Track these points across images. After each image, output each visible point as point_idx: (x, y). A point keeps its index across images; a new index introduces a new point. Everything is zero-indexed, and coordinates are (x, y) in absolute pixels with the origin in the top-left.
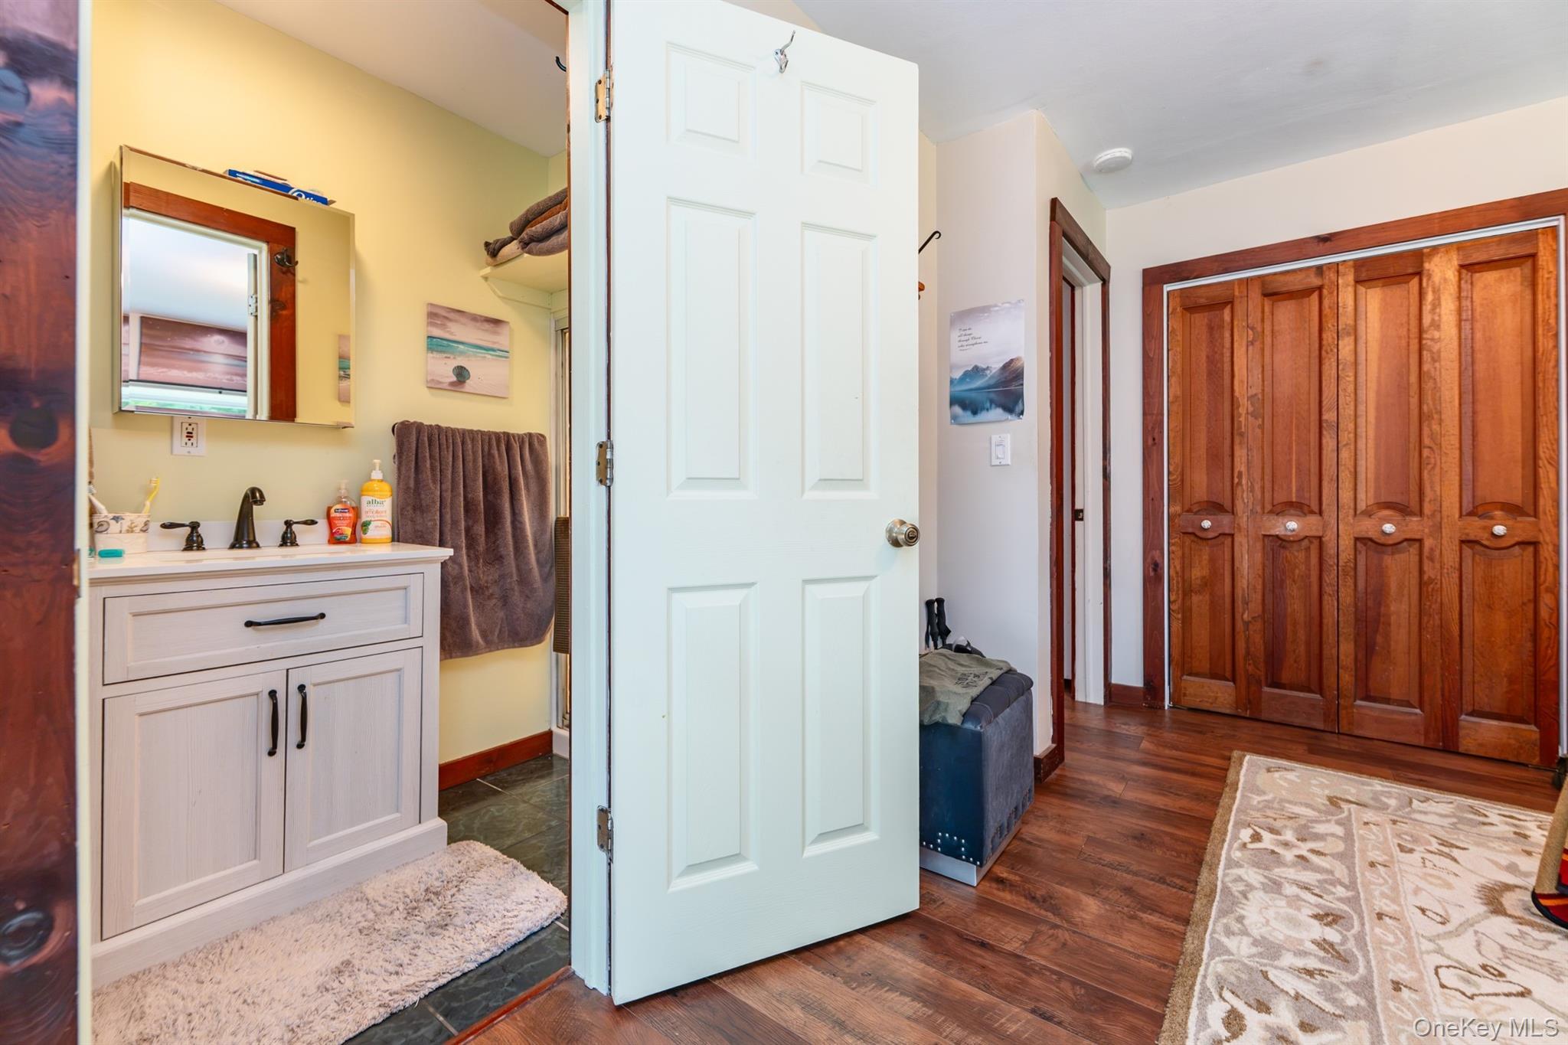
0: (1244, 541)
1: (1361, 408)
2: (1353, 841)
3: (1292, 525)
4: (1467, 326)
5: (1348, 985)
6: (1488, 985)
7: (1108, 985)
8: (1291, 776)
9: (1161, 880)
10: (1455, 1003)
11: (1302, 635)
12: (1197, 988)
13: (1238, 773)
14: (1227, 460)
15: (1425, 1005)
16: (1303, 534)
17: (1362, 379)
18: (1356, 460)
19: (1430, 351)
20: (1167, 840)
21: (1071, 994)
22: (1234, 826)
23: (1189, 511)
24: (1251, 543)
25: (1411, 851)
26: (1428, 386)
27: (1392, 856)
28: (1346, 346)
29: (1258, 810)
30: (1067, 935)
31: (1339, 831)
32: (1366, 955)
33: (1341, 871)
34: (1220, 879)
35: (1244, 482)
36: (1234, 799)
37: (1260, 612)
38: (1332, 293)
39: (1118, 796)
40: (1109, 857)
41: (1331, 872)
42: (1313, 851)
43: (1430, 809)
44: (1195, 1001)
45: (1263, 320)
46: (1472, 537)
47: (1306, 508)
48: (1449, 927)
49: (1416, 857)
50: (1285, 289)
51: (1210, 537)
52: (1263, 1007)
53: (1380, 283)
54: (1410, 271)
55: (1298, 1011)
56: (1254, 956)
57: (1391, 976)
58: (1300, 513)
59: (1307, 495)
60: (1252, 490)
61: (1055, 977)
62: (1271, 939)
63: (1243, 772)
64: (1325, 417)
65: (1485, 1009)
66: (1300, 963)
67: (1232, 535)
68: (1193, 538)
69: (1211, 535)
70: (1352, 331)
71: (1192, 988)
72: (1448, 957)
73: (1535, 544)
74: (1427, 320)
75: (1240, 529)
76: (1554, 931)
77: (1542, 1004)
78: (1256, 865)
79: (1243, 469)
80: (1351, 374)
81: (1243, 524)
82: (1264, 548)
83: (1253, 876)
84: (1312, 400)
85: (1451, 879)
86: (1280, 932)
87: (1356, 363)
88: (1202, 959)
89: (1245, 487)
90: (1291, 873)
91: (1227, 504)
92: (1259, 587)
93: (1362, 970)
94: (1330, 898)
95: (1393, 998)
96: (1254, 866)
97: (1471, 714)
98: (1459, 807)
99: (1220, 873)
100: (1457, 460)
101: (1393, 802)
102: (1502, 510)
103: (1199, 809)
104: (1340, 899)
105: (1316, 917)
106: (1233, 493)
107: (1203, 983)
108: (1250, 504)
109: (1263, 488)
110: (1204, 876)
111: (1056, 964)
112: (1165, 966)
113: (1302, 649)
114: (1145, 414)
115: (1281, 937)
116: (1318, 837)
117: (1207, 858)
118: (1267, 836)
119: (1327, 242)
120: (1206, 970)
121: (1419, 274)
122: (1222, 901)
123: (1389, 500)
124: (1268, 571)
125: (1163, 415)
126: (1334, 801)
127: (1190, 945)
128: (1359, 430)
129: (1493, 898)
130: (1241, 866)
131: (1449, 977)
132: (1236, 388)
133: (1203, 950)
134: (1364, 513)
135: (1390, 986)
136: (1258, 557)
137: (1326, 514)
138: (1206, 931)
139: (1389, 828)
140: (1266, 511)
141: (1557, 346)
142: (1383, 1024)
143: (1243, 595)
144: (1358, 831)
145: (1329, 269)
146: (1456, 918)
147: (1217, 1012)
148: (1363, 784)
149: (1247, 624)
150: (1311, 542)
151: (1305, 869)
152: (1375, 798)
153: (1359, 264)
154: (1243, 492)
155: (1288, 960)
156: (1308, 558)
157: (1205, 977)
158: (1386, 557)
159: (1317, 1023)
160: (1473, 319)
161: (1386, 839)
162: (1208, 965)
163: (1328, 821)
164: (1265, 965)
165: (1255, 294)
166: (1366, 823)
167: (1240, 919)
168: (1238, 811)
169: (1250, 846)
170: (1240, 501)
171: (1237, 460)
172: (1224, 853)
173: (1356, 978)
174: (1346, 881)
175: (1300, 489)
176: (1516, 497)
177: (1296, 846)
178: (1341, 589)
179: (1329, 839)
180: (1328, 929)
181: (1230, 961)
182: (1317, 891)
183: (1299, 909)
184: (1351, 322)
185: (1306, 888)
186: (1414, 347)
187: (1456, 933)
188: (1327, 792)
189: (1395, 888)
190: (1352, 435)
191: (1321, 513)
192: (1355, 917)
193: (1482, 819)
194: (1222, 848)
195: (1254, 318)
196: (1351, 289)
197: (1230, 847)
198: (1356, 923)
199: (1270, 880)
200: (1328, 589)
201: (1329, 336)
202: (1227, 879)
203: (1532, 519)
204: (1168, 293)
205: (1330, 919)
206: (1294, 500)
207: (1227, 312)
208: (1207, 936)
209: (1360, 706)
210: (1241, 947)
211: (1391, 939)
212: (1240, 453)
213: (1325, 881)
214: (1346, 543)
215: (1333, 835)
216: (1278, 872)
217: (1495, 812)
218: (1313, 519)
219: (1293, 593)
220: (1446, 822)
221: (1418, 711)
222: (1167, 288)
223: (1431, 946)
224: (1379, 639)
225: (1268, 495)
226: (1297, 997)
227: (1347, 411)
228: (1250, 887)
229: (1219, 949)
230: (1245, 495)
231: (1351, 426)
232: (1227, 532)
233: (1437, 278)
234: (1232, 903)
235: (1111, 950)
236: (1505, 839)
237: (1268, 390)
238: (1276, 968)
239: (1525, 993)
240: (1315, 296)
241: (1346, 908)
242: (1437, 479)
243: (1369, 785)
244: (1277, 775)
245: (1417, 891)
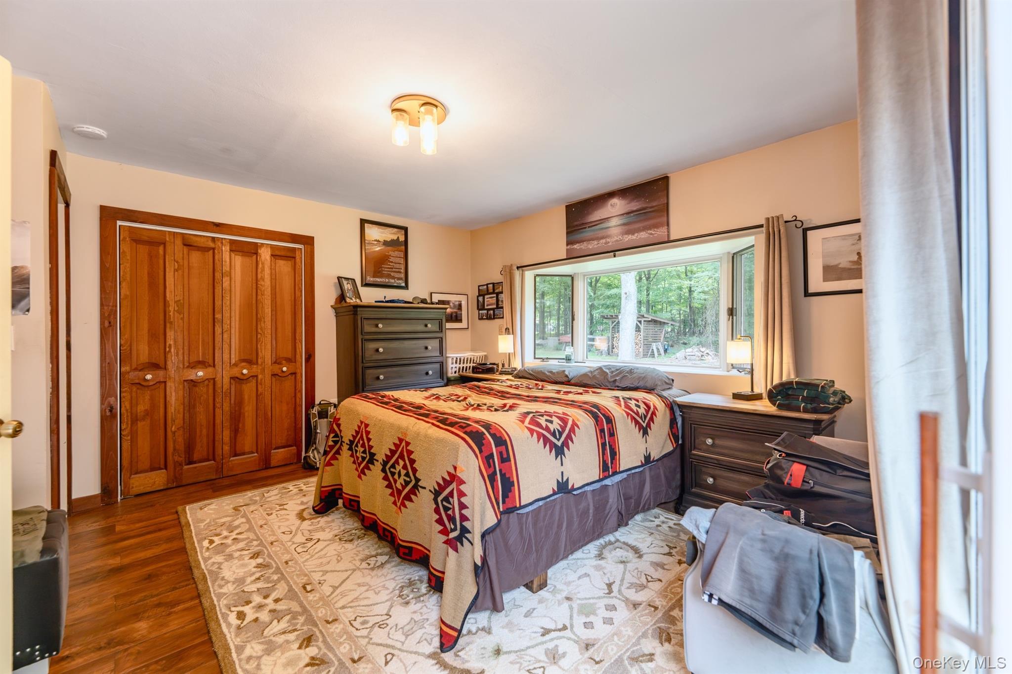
0: (172, 385)
1: (233, 314)
2: (251, 521)
3: (200, 374)
4: (274, 281)
5: (272, 573)
6: (309, 544)
7: (175, 649)
8: (212, 507)
9: (175, 589)
10: (303, 556)
11: (204, 432)
12: (220, 616)
13: (186, 517)
14: (162, 337)
15: (296, 563)
16: (205, 378)
17: (233, 299)
18: (230, 339)
19: (261, 291)
20: (164, 570)
21: (159, 667)
22: (198, 543)
23: (136, 369)
24: (177, 385)
25: (272, 514)
26: (260, 306)
27: (266, 520)
28: (226, 280)
29: (206, 530)
30: (137, 648)
31: (244, 520)
32: (273, 559)
33: (251, 535)
34: (204, 569)
35: (172, 350)
36: (191, 531)
37: (182, 425)
38: (219, 253)
39: (120, 565)
40: (136, 598)
41: (249, 538)
42: (238, 534)
43: (271, 494)
44: (222, 621)
45: (183, 259)
46: (275, 373)
47: (207, 364)
48: (293, 533)
49: (274, 515)
50: (195, 244)
51: (151, 384)
52: (248, 602)
53: (241, 254)
54: (253, 252)
55: (261, 594)
56: (236, 588)
57: (284, 561)
58: (204, 367)
59: (207, 357)
60: (177, 355)
61: (144, 669)
62: (238, 577)
63: (188, 516)
64: (216, 316)
65: (311, 552)
66: (253, 578)
67: (165, 382)
68: (138, 386)
69: (151, 383)
70: (229, 274)
71: (217, 618)
72: (297, 543)
73: (295, 373)
74: (259, 277)
75: (170, 378)
76: (318, 517)
77: (323, 540)
78: (218, 553)
79: (172, 343)
80: (229, 296)
81: (172, 375)
82: (184, 387)
83: (219, 558)
84: (210, 307)
85: (287, 517)
86: (241, 572)
87: (230, 290)
88: (215, 605)
89: (173, 353)
90: (234, 548)
91: (162, 364)
92: (182, 410)
93: (274, 565)
94: (253, 548)
95: (287, 568)
96: (217, 555)
97: (275, 449)
98: (280, 489)
99: (203, 566)
100: (270, 340)
101: (258, 498)
102: (285, 360)
103: (175, 545)
104: (257, 546)
105: (251, 558)
106: (165, 357)
107: (221, 613)
108: (176, 363)
109: (183, 353)
110: (196, 573)
111: (140, 664)
112: (199, 621)
113: (205, 440)
114: (102, 305)
115: (242, 574)
116: (238, 527)
117: (193, 564)
118: (215, 539)
119: (218, 227)
120: (219, 607)
121: (256, 253)
122: (211, 577)
123: (246, 358)
124: (186, 400)
125: (116, 306)
126: (236, 509)
127: (206, 604)
128: (232, 324)
129: (301, 517)
130: (212, 558)
131: (299, 550)
132: (168, 295)
133: (213, 601)
134: (234, 365)
135: (285, 564)
136: (181, 393)
137: (217, 367)
138: (210, 593)
139: (261, 509)
140: (185, 366)
141: (301, 296)
142: (288, 577)
143: (172, 416)
144: (251, 516)
145: (218, 240)
146: (294, 529)
147: (233, 619)
148: (244, 496)
149: (174, 433)
150: (209, 382)
151: (238, 543)
152: (251, 500)
153: (232, 242)
154: (172, 356)
155: (249, 580)
156: (208, 391)
157: (221, 610)
158: (243, 385)
159: (269, 593)
160: (276, 279)
161: (261, 514)
162: (219, 605)
163: (238, 518)
164: (242, 588)
165: (179, 242)
166: (252, 512)
167: (223, 579)
168: (196, 535)
169: (210, 547)
170: (170, 361)
171: (168, 337)
172: (200, 557)
173: (274, 569)
174: (255, 538)
175: (204, 354)
176: (290, 356)
177: (229, 536)
178: (224, 404)
179: (242, 525)
180: (257, 559)
181: (227, 597)
182: (247, 548)
183: (243, 559)
184: (228, 269)
185: (243, 550)
186: (254, 287)
187: (296, 534)
188: (232, 506)
189: (273, 531)
190: (229, 326)
191: (214, 366)
192: (264, 549)
193: (288, 490)
194: (198, 556)
195: (179, 256)
196: (228, 253)
197: (201, 552)
198: (265, 551)
199: (227, 555)
200: (218, 405)
201: (218, 275)
202: (208, 567)
203: (294, 364)
204: (119, 226)
205: (256, 555)
206: (201, 360)
207: (161, 249)
208: (213, 595)
209: (233, 460)
210: (229, 588)
211: (278, 549)
212: (170, 334)
213: (248, 542)
214: (226, 380)
215: (242, 523)
216: (228, 550)
217: (291, 486)
218: (210, 369)
219: (200, 409)
220: (278, 497)
221: (256, 454)
222: (119, 223)
223: (291, 543)
224: (240, 425)
225: (186, 358)
226: (258, 590)
227: (226, 315)
228: (220, 564)
229: (220, 596)
230: (173, 358)
231: (229, 322)
232: (162, 380)
233: (263, 258)
234: (216, 575)
235: (168, 635)
236: (297, 494)
237: (186, 298)
238: (246, 586)
239: (319, 540)
240: (211, 252)
241: (259, 548)
242: (263, 347)
243: (247, 495)
244: (206, 509)
245: (279, 527)
